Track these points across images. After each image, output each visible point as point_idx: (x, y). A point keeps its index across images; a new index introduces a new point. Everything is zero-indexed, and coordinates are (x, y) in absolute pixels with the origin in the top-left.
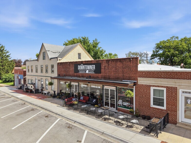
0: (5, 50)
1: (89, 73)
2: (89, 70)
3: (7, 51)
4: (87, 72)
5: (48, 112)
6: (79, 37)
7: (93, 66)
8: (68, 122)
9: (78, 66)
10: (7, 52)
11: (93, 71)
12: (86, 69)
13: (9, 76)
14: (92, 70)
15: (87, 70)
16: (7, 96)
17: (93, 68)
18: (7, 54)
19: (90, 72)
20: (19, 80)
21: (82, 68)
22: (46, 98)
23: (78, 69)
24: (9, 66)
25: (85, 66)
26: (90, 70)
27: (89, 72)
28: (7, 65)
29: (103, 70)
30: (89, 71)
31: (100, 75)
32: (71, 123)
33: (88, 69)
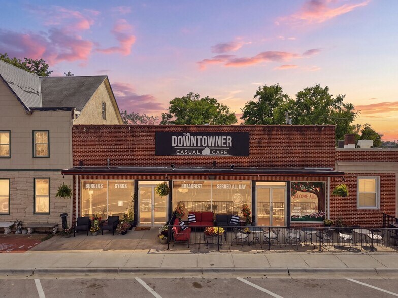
1: (214, 154)
2: (211, 147)
4: (206, 152)
7: (224, 139)
9: (173, 137)
11: (224, 150)
12: (202, 147)
14: (221, 147)
15: (205, 147)
17: (225, 143)
19: (215, 152)
21: (187, 143)
23: (173, 145)
25: (199, 137)
26: (215, 147)
27: (211, 153)
29: (253, 149)
30: (211, 150)
31: (244, 160)
33: (207, 146)
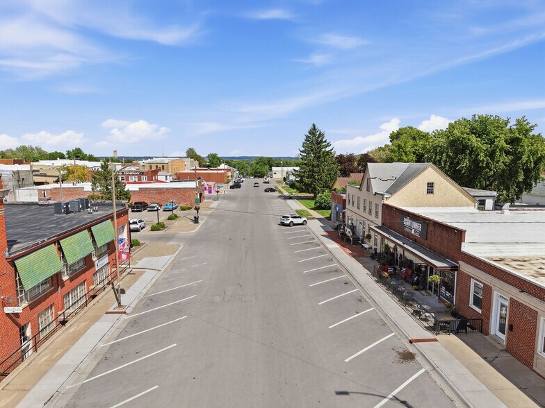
0: (324, 140)
3: (327, 142)
5: (351, 279)
6: (475, 115)
8: (364, 295)
9: (404, 219)
10: (328, 145)
11: (418, 232)
13: (326, 198)
16: (316, 240)
17: (419, 228)
18: (328, 149)
20: (337, 213)
21: (408, 223)
22: (363, 256)
23: (404, 224)
24: (330, 174)
25: (411, 221)
26: (416, 229)
28: (325, 171)
29: (429, 236)
30: (414, 231)
32: (365, 297)
33: (413, 228)
